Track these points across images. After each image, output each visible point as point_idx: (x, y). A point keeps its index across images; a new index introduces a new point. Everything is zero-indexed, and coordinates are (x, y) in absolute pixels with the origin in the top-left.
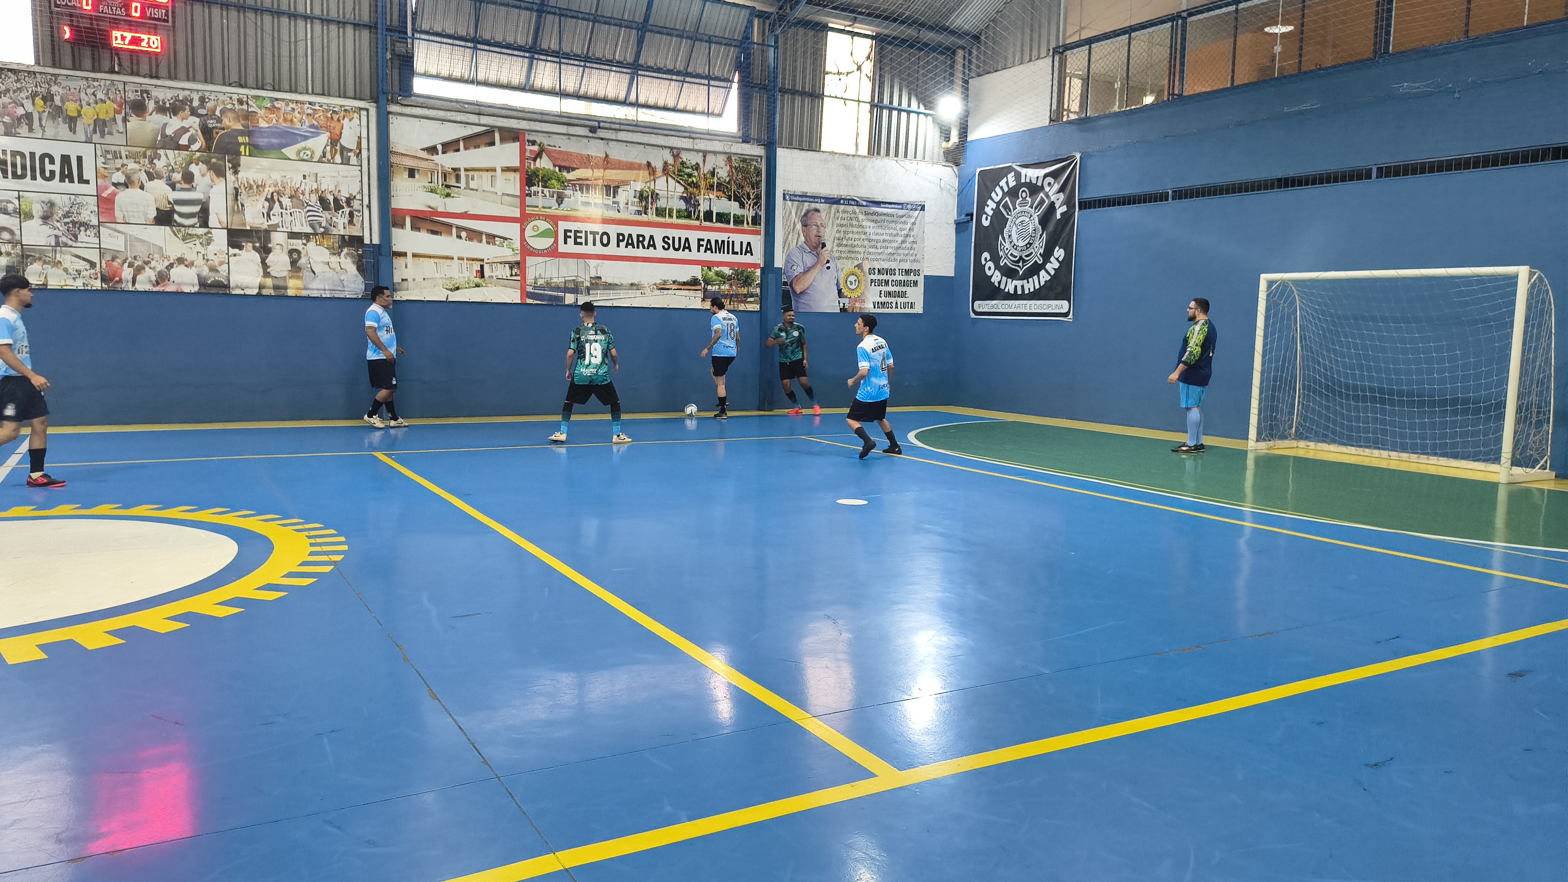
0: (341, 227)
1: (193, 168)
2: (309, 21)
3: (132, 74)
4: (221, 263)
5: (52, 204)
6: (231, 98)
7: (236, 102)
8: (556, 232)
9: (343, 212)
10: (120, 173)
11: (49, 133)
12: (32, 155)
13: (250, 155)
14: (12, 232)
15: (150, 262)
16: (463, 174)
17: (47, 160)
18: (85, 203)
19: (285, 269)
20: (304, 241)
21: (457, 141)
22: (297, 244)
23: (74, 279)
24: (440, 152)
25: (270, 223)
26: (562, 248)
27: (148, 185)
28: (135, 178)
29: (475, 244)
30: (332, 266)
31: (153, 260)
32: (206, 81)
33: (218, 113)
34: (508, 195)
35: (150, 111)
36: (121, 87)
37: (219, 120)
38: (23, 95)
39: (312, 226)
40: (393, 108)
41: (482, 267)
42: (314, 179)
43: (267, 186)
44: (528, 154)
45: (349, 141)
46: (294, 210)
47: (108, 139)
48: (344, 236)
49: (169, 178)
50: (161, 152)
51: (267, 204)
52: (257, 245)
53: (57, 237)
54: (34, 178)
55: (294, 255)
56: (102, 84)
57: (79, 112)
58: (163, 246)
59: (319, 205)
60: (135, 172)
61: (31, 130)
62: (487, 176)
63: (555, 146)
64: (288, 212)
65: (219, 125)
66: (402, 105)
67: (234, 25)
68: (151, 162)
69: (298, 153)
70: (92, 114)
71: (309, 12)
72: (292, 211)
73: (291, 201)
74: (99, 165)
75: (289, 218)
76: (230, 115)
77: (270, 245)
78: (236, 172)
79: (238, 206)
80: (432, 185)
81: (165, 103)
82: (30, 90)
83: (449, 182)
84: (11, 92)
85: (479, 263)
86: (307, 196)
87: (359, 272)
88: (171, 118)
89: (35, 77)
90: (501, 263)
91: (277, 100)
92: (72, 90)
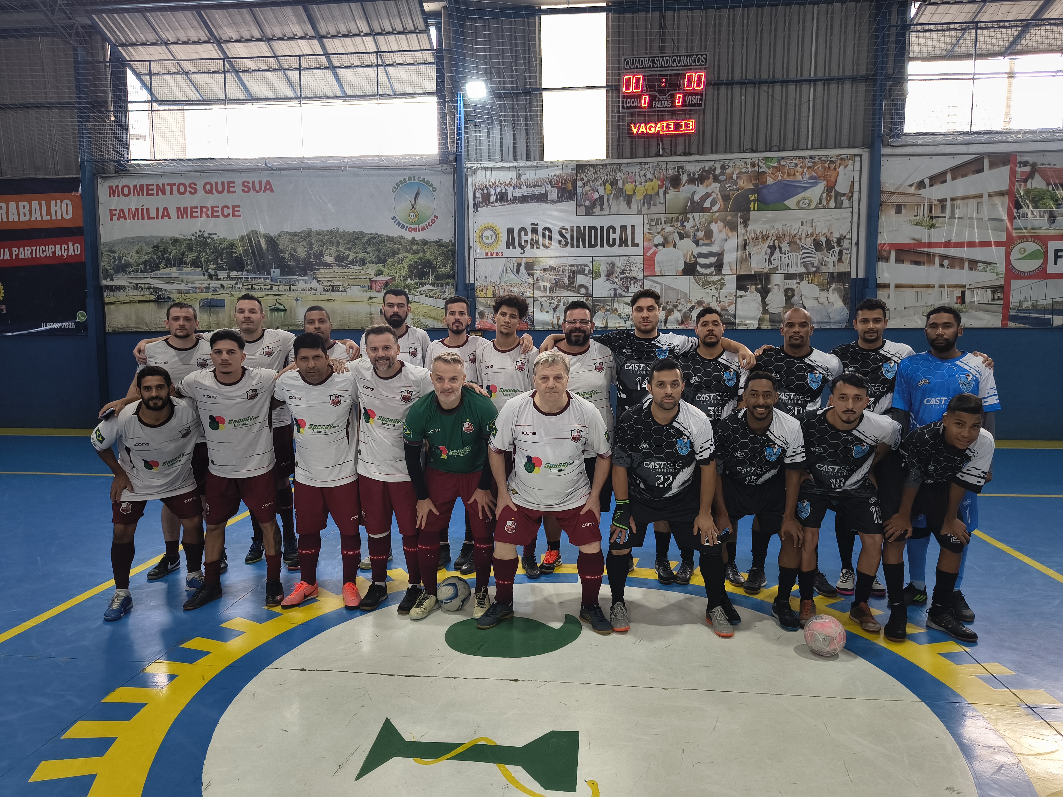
0: (831, 265)
1: (714, 227)
2: (812, 84)
3: (671, 155)
4: (731, 304)
5: (613, 265)
6: (745, 163)
7: (749, 166)
8: (1046, 254)
9: (833, 252)
10: (660, 236)
11: (614, 210)
12: (602, 228)
13: (758, 210)
14: (586, 288)
15: (677, 306)
16: (948, 203)
17: (611, 231)
18: (635, 262)
19: (780, 306)
20: (798, 281)
21: (944, 173)
22: (792, 283)
23: (625, 321)
24: (927, 185)
25: (771, 266)
26: (1051, 269)
27: (680, 243)
28: (670, 239)
29: (957, 271)
30: (820, 300)
31: (680, 303)
32: (726, 152)
33: (734, 177)
34: (994, 220)
35: (684, 183)
36: (664, 166)
37: (735, 183)
38: (598, 183)
39: (805, 266)
40: (885, 151)
41: (963, 293)
42: (810, 225)
43: (770, 235)
44: (1018, 176)
45: (842, 186)
46: (791, 254)
47: (653, 210)
48: (833, 273)
49: (695, 236)
50: (690, 215)
51: (769, 250)
52: (759, 286)
53: (615, 290)
54: (602, 246)
55: (789, 294)
56: (650, 166)
57: (634, 191)
58: (687, 292)
59: (813, 247)
60: (671, 233)
61: (602, 209)
62: (973, 203)
63: (1049, 164)
64: (787, 256)
65: (735, 187)
66: (893, 146)
67: (750, 99)
68: (682, 225)
69: (798, 203)
70: (642, 191)
71: (812, 75)
72: (789, 255)
73: (789, 246)
74: (646, 231)
75: (787, 261)
76: (744, 177)
77: (769, 286)
78: (746, 226)
79: (746, 255)
80: (918, 217)
81: (694, 175)
82: (603, 178)
83: (934, 214)
84: (591, 182)
85: (960, 290)
86: (803, 241)
87: (845, 304)
88: (698, 186)
89: (607, 168)
90: (983, 288)
91: (783, 158)
92: (630, 174)
